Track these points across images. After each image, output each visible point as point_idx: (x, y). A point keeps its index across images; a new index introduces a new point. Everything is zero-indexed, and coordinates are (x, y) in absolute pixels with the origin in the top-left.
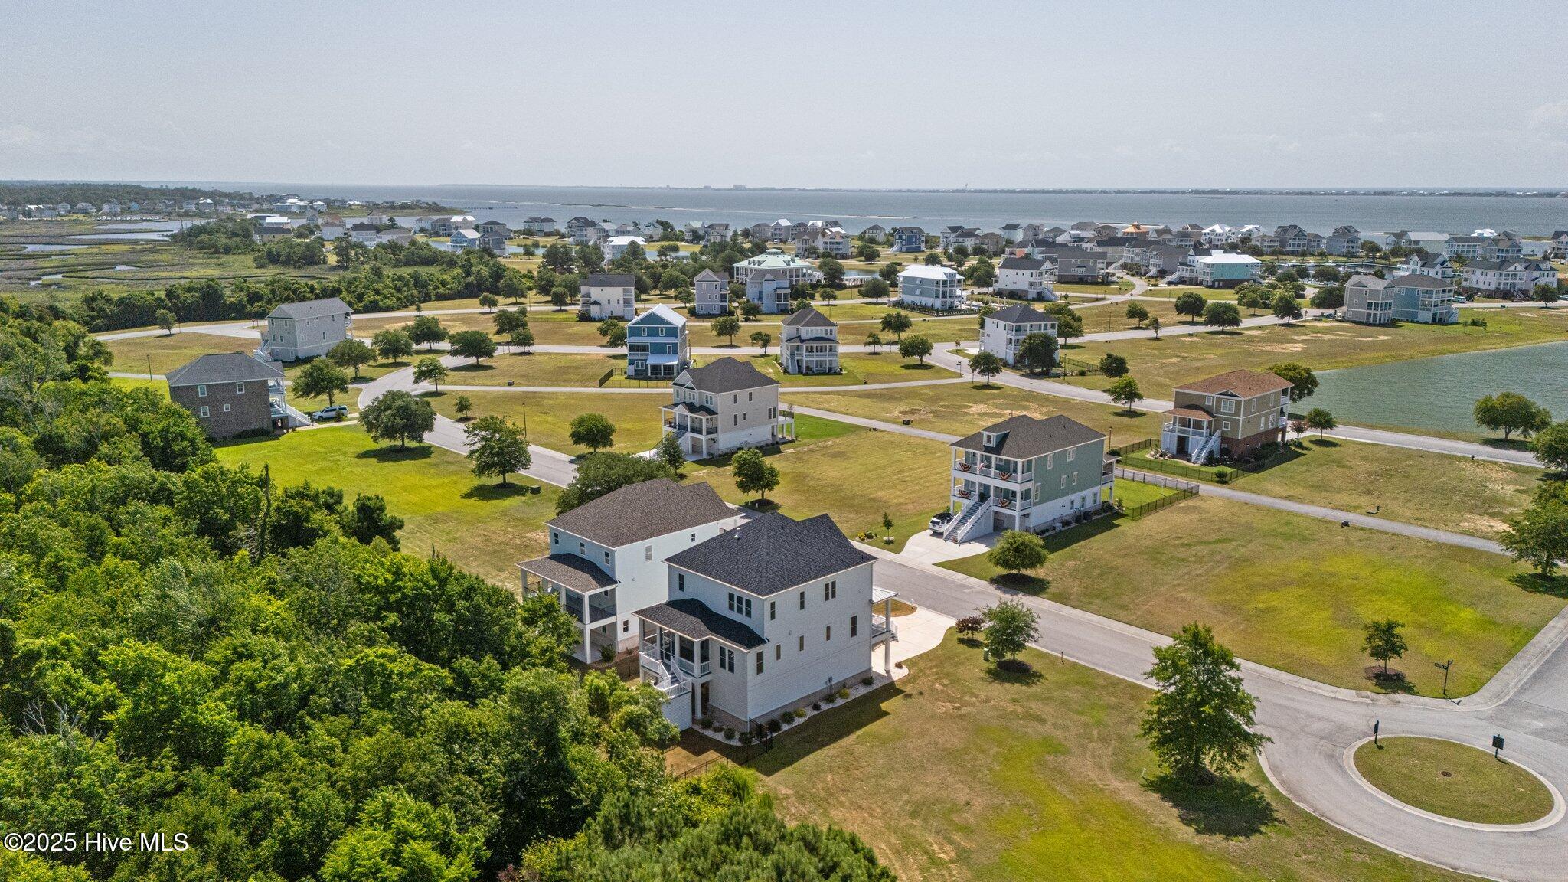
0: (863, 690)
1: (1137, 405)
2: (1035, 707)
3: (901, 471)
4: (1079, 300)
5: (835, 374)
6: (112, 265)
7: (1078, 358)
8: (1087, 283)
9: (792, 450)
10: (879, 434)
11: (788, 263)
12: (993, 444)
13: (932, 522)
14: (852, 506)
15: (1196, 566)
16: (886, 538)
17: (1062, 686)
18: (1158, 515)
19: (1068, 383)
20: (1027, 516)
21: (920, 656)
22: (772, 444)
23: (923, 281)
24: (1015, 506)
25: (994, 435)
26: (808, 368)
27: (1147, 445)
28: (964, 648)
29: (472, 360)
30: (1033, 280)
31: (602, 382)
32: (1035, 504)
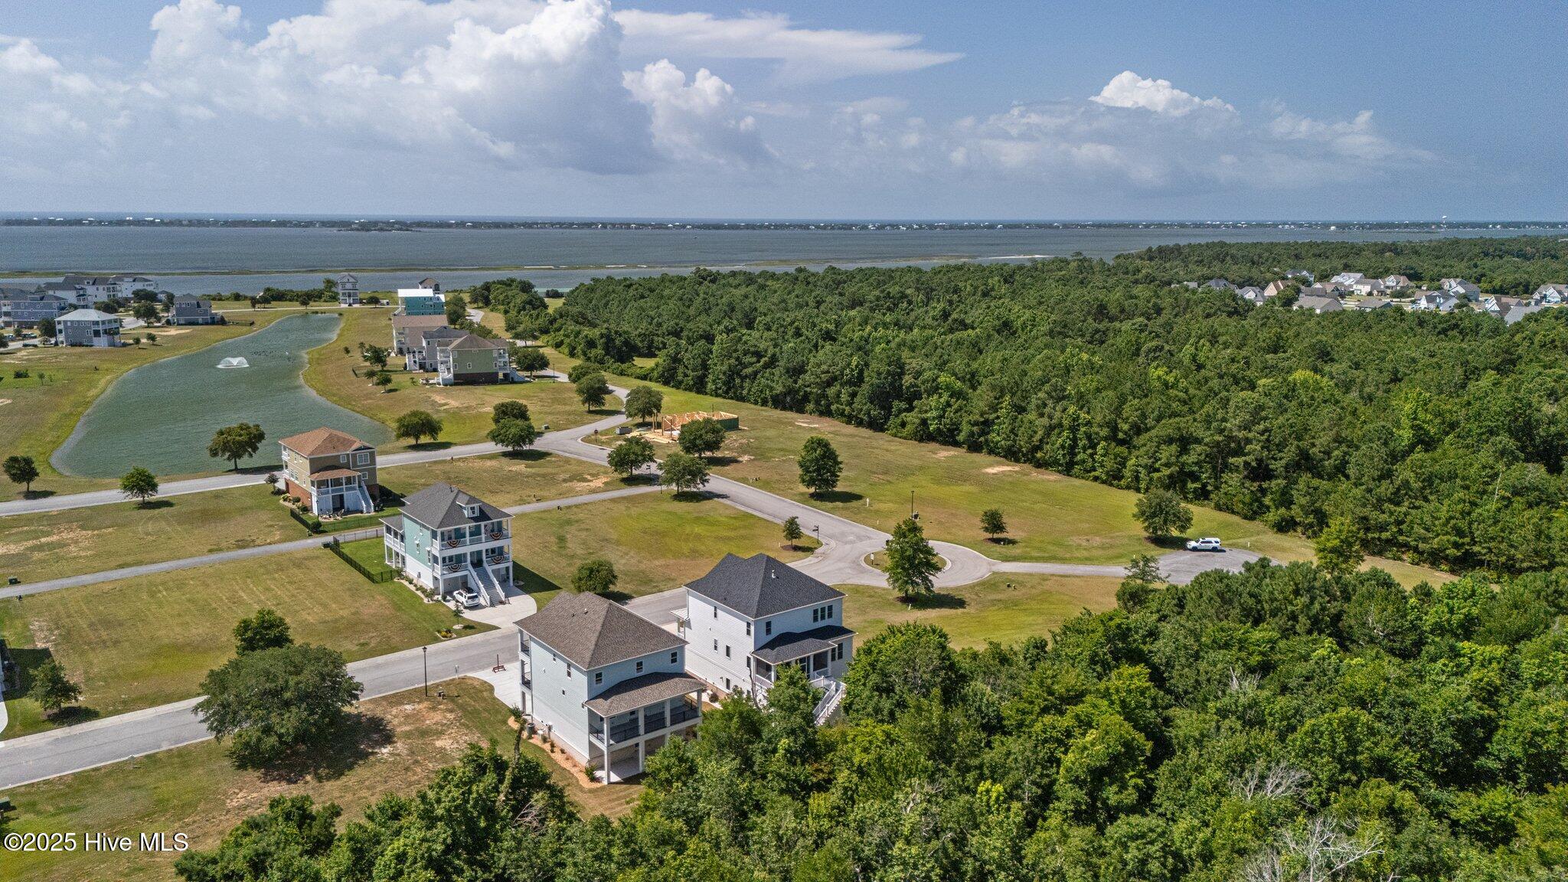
12: (477, 514)
16: (457, 628)
25: (477, 506)
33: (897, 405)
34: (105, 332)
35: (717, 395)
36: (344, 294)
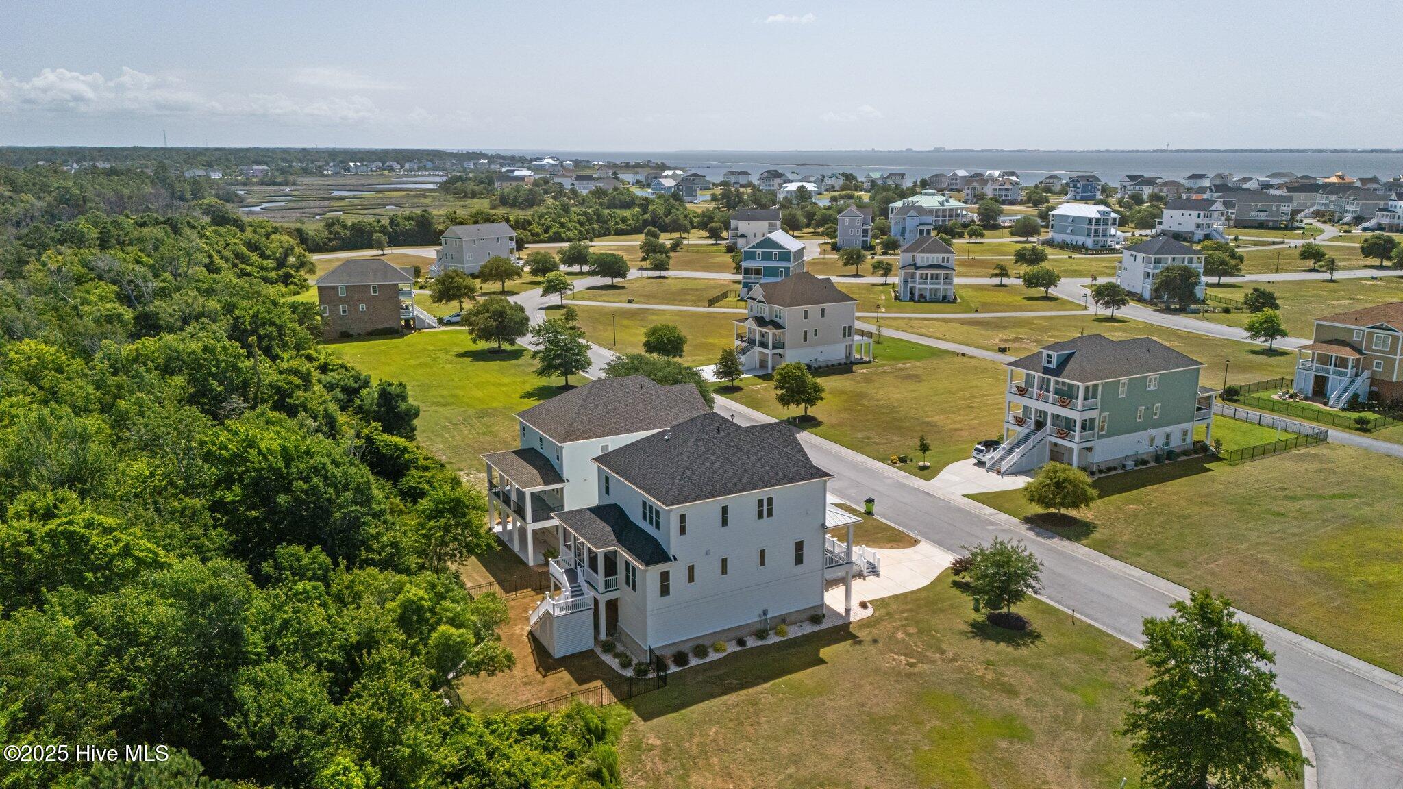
0: (808, 629)
1: (1279, 343)
2: (1012, 675)
3: (972, 397)
4: (1250, 243)
5: (949, 302)
6: (384, 206)
7: (1229, 296)
8: (1268, 228)
9: (865, 371)
10: (965, 359)
11: (942, 204)
12: (1053, 365)
13: (977, 449)
14: (900, 428)
15: (1296, 523)
16: (921, 464)
17: (1059, 652)
18: (1265, 460)
19: (1207, 319)
20: (1090, 449)
21: (896, 597)
22: (846, 364)
23: (1075, 219)
24: (1073, 437)
25: (1054, 354)
26: (922, 296)
27: (1279, 384)
28: (958, 592)
29: (607, 281)
30: (1200, 221)
31: (712, 302)
32: (1100, 437)
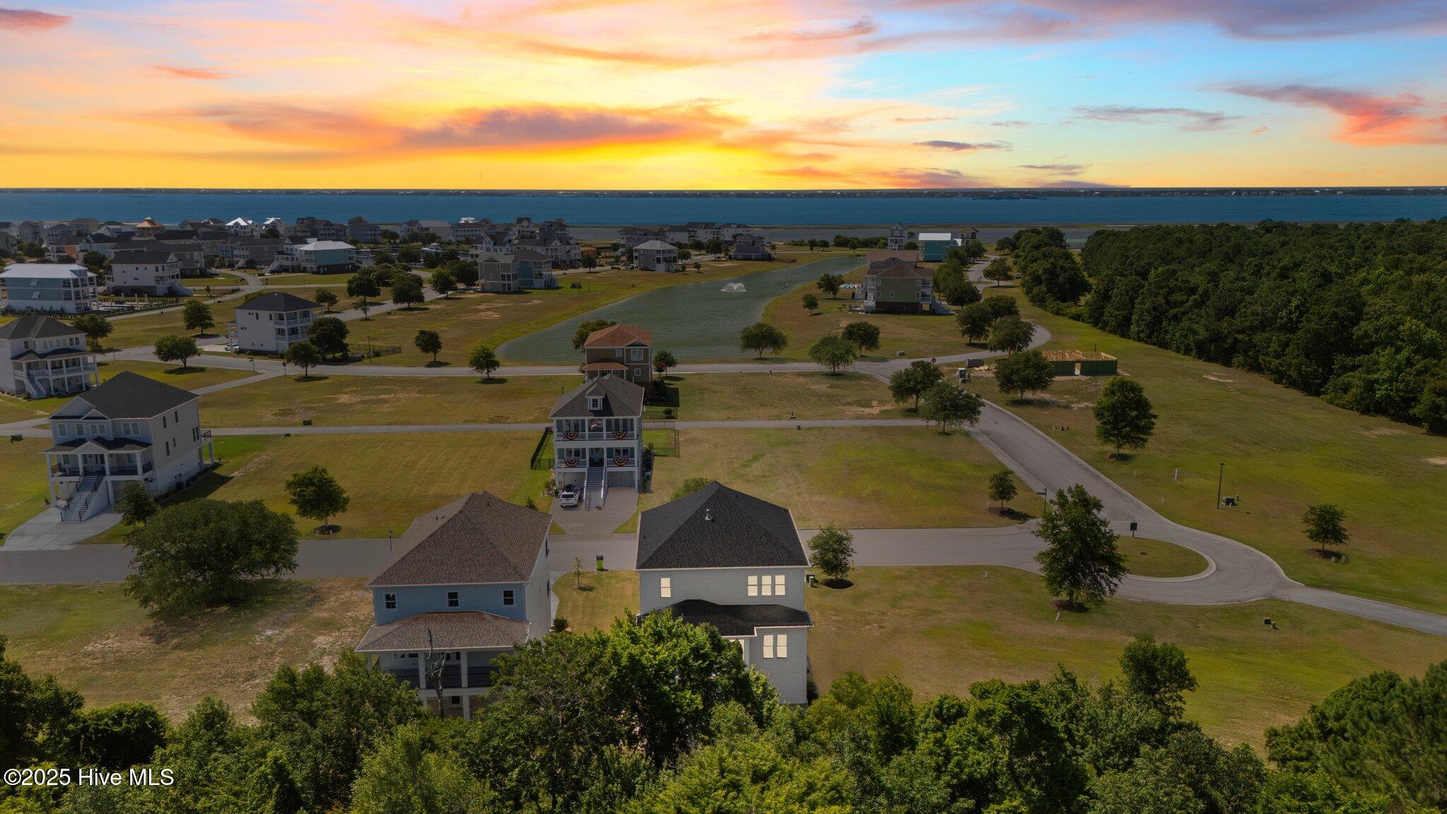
4: (220, 293)
10: (302, 439)
12: (600, 407)
13: (565, 497)
17: (892, 585)
18: (682, 450)
19: (379, 364)
22: (203, 472)
23: (41, 282)
24: (632, 462)
25: (600, 398)
33: (1339, 359)
34: (665, 260)
35: (1139, 340)
36: (892, 241)
